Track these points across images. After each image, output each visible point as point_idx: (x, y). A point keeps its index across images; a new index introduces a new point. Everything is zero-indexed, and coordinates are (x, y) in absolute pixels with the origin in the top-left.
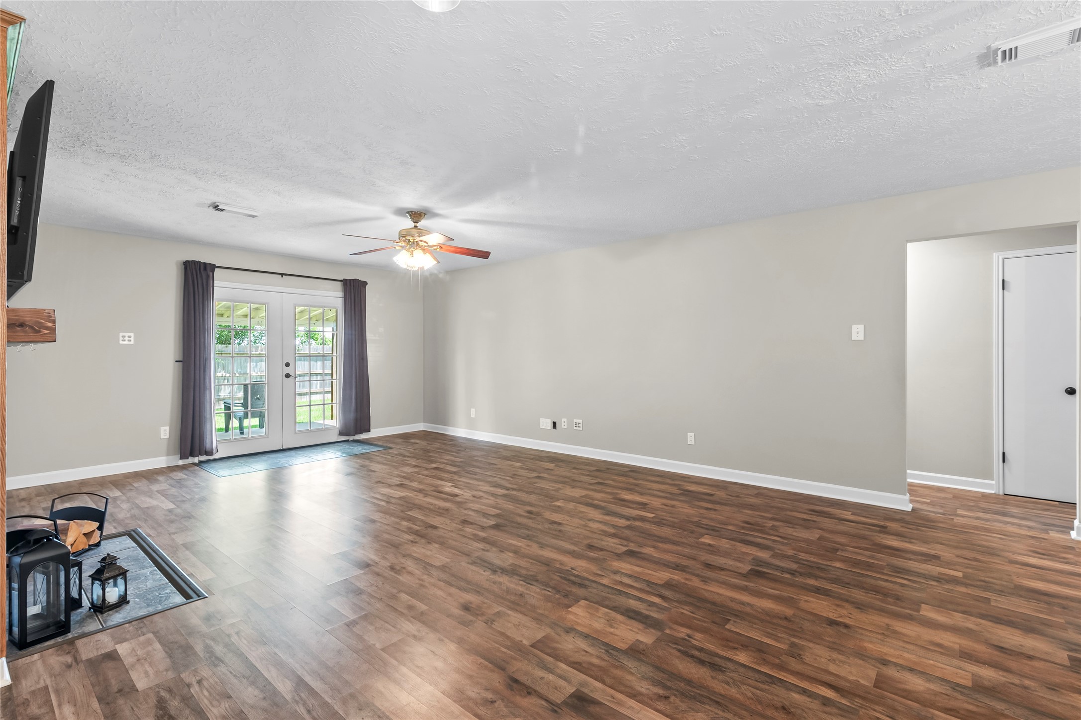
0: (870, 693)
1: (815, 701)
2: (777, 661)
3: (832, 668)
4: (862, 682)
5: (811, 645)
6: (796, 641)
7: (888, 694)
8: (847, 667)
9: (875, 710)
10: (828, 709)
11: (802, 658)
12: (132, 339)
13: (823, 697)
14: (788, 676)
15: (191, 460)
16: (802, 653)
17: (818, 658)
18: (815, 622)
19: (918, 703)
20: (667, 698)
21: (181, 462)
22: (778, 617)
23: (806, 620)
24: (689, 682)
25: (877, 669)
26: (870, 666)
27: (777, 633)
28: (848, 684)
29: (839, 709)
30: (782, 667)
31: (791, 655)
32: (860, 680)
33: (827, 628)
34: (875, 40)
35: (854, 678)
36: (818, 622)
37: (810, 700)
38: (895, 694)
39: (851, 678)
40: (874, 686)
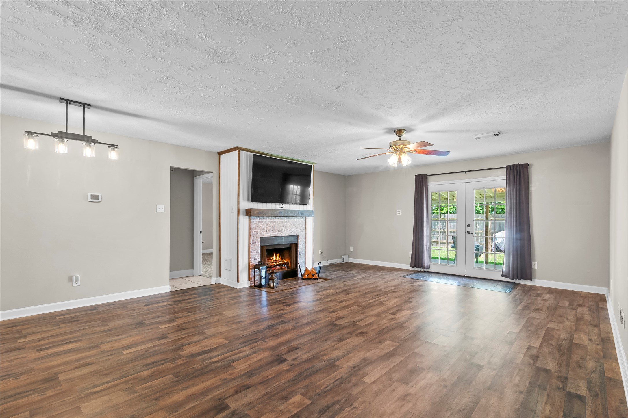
0: (79, 402)
1: (100, 383)
2: (132, 382)
3: (106, 398)
4: (86, 404)
5: (128, 398)
6: (136, 395)
7: (70, 409)
8: (99, 404)
9: (72, 398)
10: (92, 385)
11: (123, 391)
12: (401, 213)
13: (98, 387)
14: (120, 382)
15: (416, 269)
16: (126, 392)
17: (117, 396)
18: (142, 410)
19: (53, 416)
20: (145, 352)
21: (411, 269)
22: (161, 396)
23: (147, 407)
24: (147, 357)
25: (84, 414)
26: (89, 413)
27: (149, 390)
28: (92, 398)
29: (88, 388)
30: (126, 382)
31: (129, 388)
32: (88, 403)
33: (132, 413)
34: (88, 16)
35: (92, 402)
36: (141, 412)
37: (102, 382)
38: (67, 411)
39: (93, 401)
40: (79, 406)
